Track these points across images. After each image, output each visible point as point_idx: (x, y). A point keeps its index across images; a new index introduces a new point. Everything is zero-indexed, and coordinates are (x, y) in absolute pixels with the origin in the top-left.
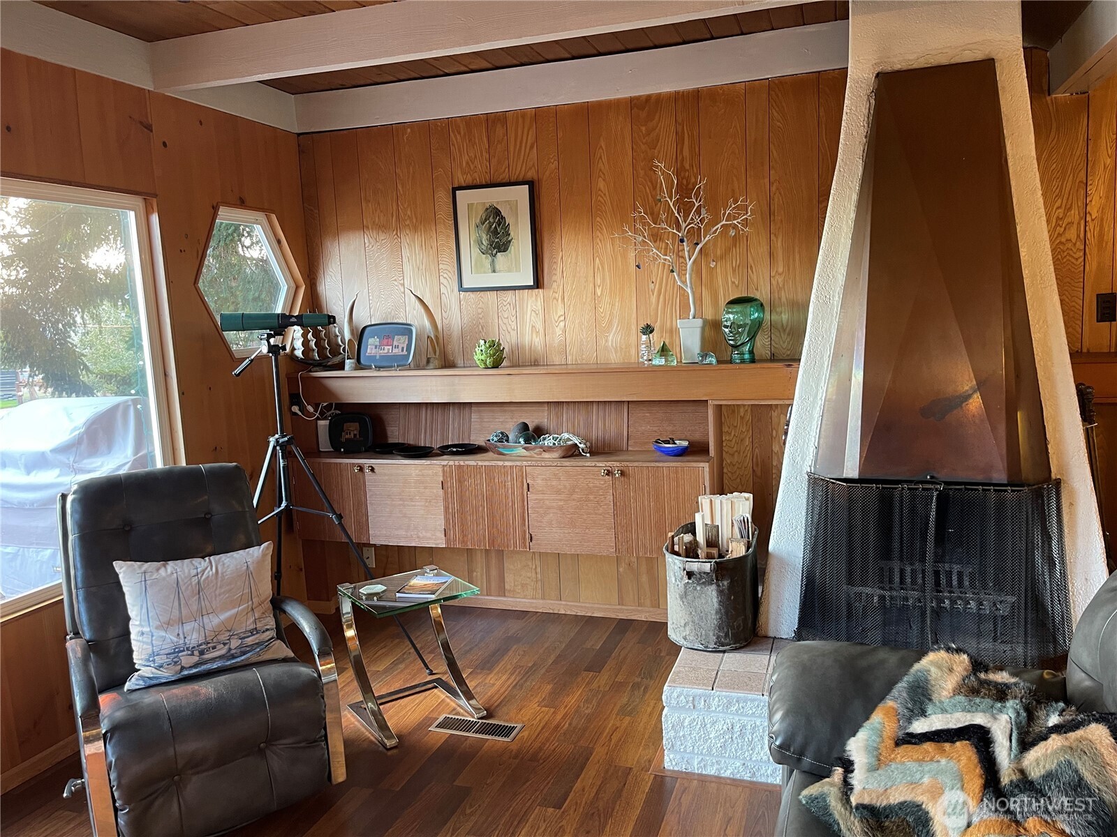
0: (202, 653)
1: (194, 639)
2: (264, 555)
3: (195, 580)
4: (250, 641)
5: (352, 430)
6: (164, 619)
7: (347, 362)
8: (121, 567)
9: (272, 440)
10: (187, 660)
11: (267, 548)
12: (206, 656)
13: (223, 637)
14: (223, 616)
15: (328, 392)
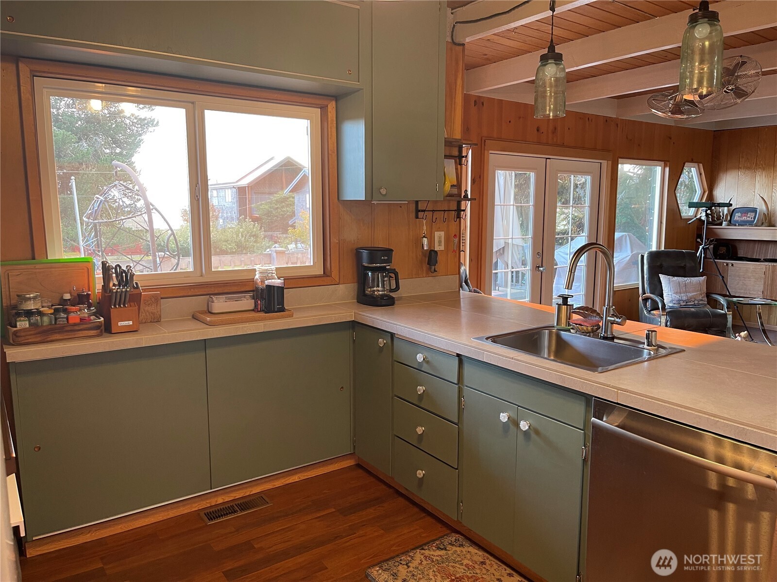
0: (687, 302)
1: (684, 298)
2: (705, 280)
3: (684, 282)
4: (700, 302)
5: (723, 250)
6: (676, 291)
7: (724, 222)
8: (660, 275)
9: (701, 247)
10: (683, 304)
11: (704, 278)
12: (688, 304)
13: (693, 300)
14: (693, 294)
15: (715, 234)
